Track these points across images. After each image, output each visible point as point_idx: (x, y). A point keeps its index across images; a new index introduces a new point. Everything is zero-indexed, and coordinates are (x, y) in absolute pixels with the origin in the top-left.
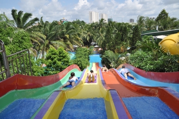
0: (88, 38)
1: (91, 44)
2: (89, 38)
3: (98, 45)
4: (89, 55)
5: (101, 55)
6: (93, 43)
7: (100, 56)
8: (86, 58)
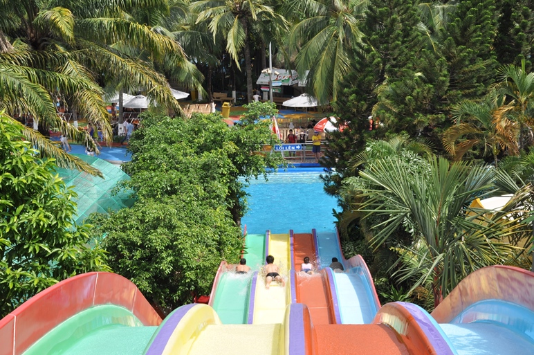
0: (236, 39)
1: (262, 80)
2: (243, 35)
3: (309, 90)
4: (242, 173)
5: (334, 172)
6: (273, 76)
7: (327, 180)
8: (211, 198)
